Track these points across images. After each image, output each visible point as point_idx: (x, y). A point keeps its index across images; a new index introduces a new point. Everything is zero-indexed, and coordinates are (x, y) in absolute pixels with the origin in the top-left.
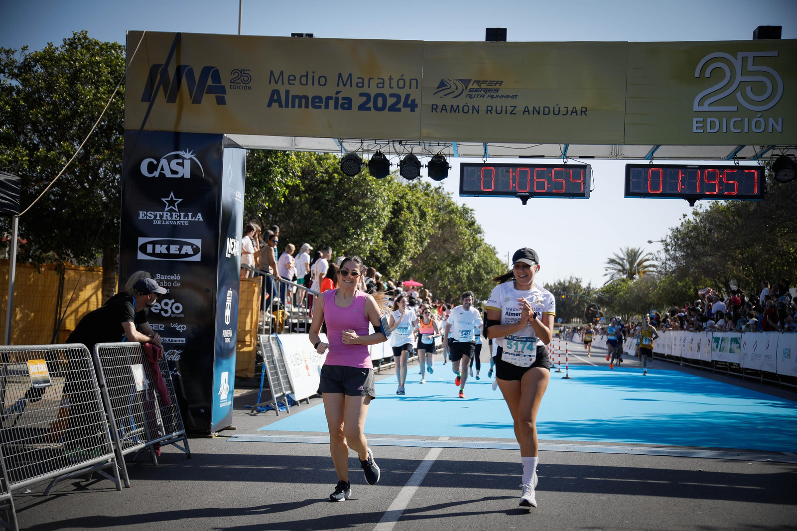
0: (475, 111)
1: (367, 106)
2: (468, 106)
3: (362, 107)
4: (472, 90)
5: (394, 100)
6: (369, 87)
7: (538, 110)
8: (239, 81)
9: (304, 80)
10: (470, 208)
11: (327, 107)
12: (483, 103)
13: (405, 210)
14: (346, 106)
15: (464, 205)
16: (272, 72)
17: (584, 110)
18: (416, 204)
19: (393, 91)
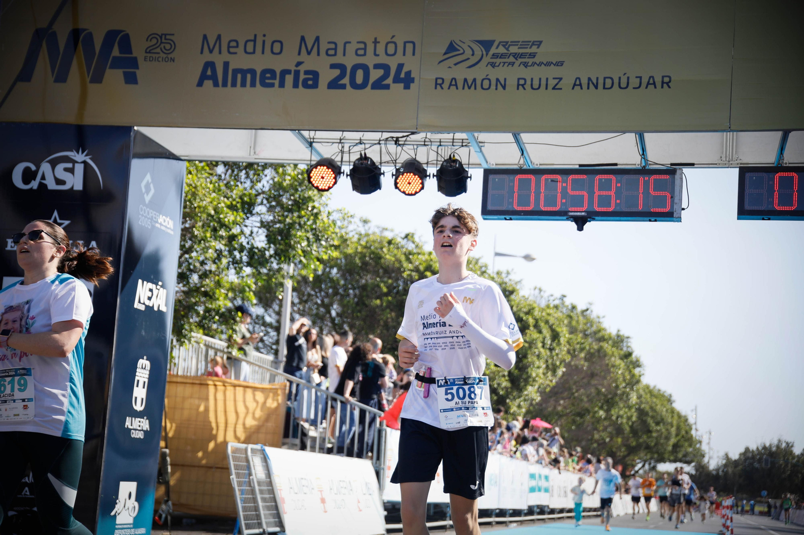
0: (499, 85)
1: (342, 82)
2: (489, 80)
3: (334, 85)
4: (495, 56)
5: (380, 72)
6: (344, 55)
7: (595, 82)
8: (158, 50)
9: (250, 48)
10: (626, 335)
11: (282, 85)
12: (511, 74)
13: (532, 328)
14: (310, 82)
15: (619, 331)
16: (205, 37)
17: (666, 80)
18: (547, 322)
19: (378, 60)
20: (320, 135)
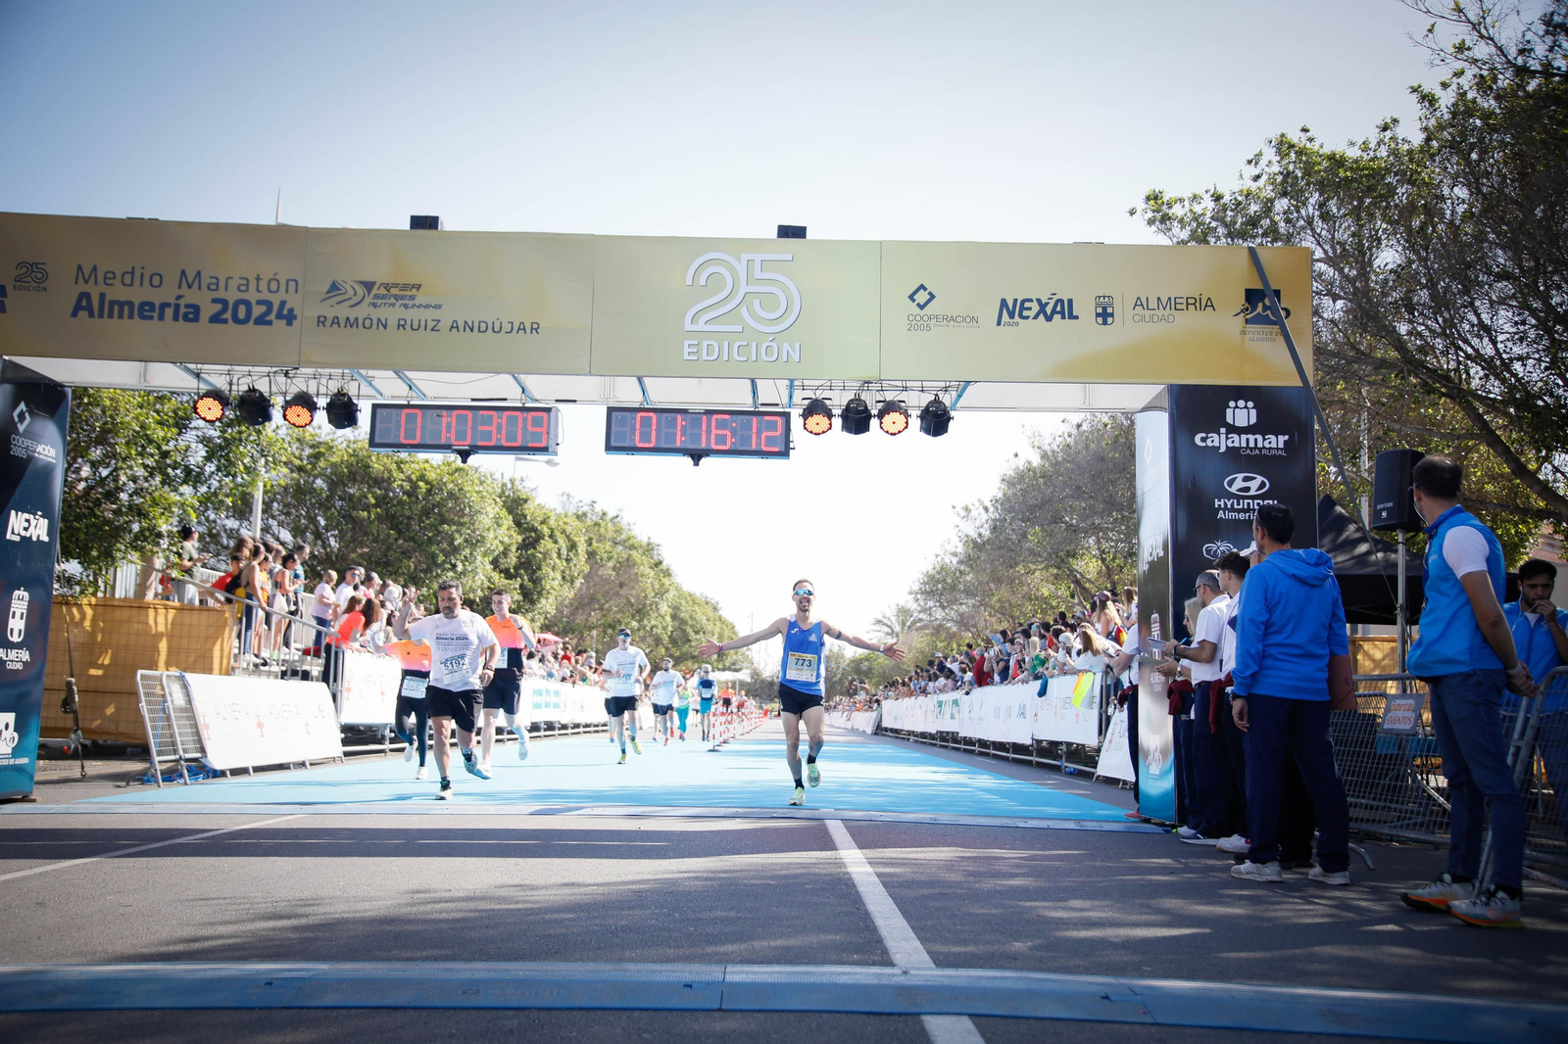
0: (380, 326)
1: (224, 316)
2: (371, 319)
3: (215, 319)
4: (376, 296)
5: (263, 308)
6: (226, 289)
7: (471, 325)
8: (29, 279)
9: (128, 279)
11: (161, 317)
12: (392, 314)
14: (191, 316)
17: (535, 326)
19: (261, 297)
20: (206, 366)
